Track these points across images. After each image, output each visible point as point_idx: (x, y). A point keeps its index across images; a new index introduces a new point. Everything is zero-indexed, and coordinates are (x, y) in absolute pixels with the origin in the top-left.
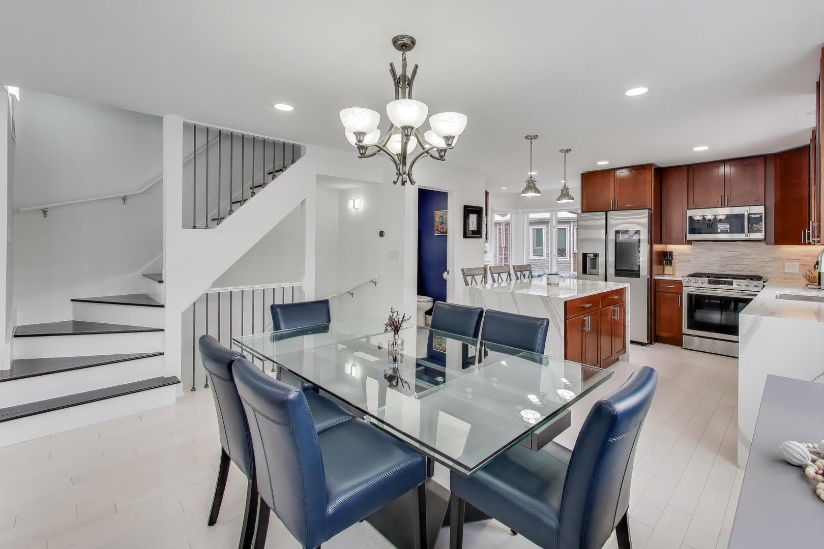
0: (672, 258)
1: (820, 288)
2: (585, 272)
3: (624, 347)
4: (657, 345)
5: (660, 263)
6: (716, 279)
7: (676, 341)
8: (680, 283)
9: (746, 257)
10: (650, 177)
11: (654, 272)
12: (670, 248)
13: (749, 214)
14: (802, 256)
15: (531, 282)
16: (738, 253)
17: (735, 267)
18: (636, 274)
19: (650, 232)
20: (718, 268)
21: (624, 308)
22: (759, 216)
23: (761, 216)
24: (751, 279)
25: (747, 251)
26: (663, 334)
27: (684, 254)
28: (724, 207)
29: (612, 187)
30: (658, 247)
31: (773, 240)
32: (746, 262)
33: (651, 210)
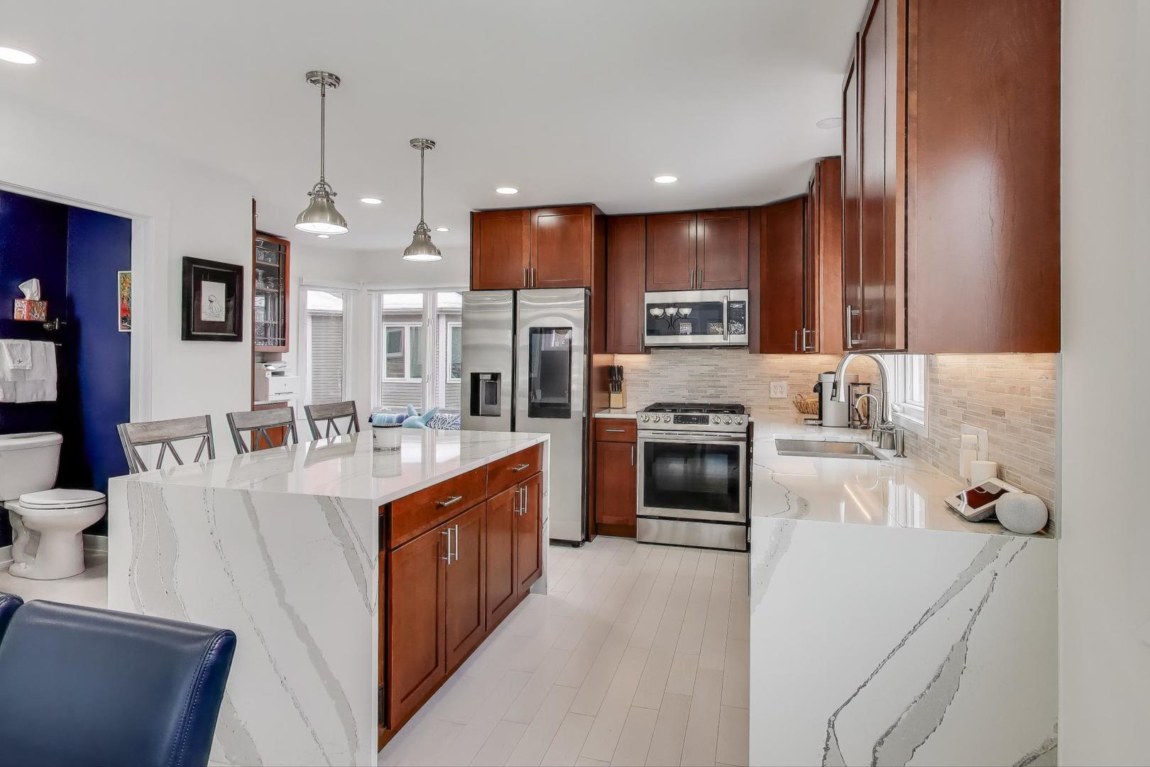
0: (622, 379)
1: (821, 425)
2: (475, 410)
3: (538, 567)
4: (598, 540)
5: (605, 388)
6: (685, 412)
7: (627, 530)
8: (632, 424)
9: (723, 374)
10: (588, 228)
11: (595, 404)
12: (620, 360)
13: (729, 303)
14: (791, 372)
15: (354, 440)
16: (713, 368)
17: (711, 391)
18: (562, 411)
19: (588, 332)
20: (686, 393)
21: (539, 484)
22: (741, 306)
23: (744, 306)
24: (733, 412)
25: (722, 363)
26: (608, 519)
27: (639, 370)
28: (696, 290)
29: (526, 243)
30: (600, 360)
31: (758, 347)
32: (724, 382)
33: (590, 290)
